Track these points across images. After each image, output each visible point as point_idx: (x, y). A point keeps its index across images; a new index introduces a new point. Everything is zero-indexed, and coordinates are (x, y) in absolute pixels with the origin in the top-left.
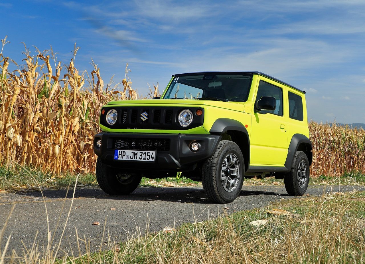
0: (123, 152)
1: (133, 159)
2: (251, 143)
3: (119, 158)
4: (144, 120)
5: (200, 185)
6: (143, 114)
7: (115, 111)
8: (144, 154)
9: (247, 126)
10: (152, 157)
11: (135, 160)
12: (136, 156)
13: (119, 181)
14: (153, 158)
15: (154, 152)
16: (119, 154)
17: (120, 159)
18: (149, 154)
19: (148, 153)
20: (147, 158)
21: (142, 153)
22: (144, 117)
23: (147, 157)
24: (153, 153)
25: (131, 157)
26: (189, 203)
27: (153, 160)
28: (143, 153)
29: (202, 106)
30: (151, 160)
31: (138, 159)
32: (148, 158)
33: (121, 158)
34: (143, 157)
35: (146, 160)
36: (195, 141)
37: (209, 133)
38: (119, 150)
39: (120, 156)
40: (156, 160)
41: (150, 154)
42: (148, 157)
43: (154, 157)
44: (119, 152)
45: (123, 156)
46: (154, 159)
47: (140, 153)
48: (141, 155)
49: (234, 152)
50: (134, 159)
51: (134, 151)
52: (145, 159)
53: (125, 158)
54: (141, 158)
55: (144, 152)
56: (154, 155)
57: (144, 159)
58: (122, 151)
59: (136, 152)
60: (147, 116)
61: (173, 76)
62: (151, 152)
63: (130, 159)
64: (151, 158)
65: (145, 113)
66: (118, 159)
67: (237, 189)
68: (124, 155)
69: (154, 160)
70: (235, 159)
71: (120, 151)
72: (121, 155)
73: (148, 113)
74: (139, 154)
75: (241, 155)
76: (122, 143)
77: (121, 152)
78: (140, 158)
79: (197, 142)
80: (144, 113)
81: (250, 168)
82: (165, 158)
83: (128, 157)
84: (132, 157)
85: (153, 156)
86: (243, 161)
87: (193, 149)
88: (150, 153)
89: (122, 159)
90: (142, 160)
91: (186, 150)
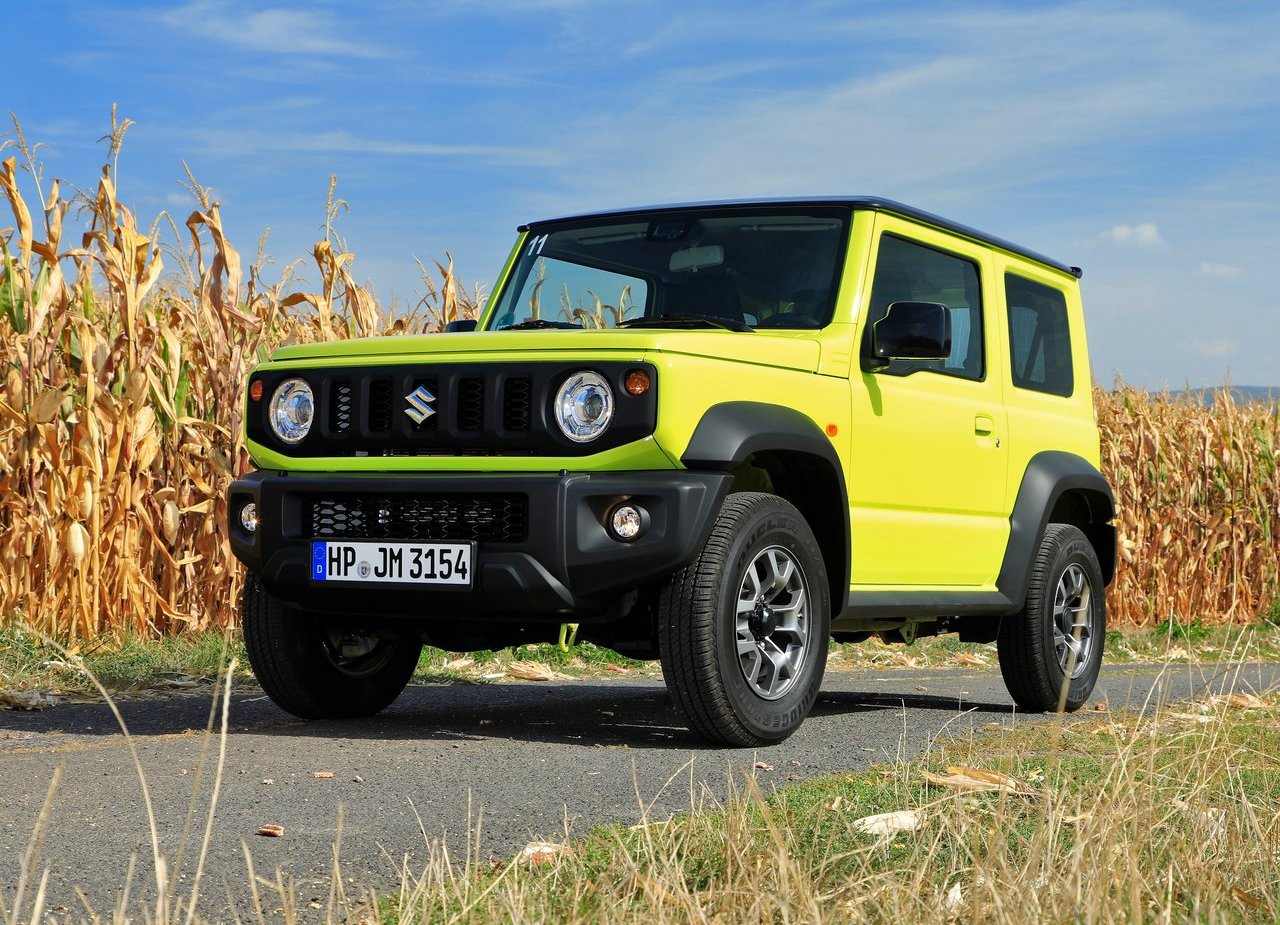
0: (346, 550)
1: (386, 579)
2: (851, 498)
3: (331, 574)
4: (419, 419)
5: (651, 674)
6: (414, 394)
7: (302, 387)
8: (427, 556)
9: (832, 429)
10: (460, 567)
11: (395, 579)
12: (396, 566)
13: (332, 662)
14: (463, 571)
15: (466, 548)
16: (332, 560)
17: (334, 577)
18: (446, 556)
19: (443, 552)
20: (441, 572)
21: (419, 551)
22: (419, 407)
23: (440, 568)
24: (461, 552)
25: (376, 569)
26: (613, 747)
27: (464, 577)
28: (424, 552)
29: (649, 357)
30: (456, 579)
31: (407, 578)
32: (445, 573)
33: (339, 574)
34: (426, 570)
35: (439, 580)
36: (625, 498)
37: (682, 466)
38: (329, 544)
39: (335, 564)
40: (476, 577)
41: (452, 557)
42: (445, 568)
43: (468, 567)
44: (331, 549)
45: (347, 565)
46: (468, 575)
47: (413, 550)
48: (416, 561)
49: (782, 539)
50: (391, 575)
51: (387, 546)
52: (432, 575)
53: (353, 575)
54: (416, 572)
55: (425, 548)
56: (466, 558)
57: (427, 576)
58: (343, 545)
59: (396, 547)
60: (431, 405)
61: (522, 229)
62: (455, 548)
63: (372, 578)
64: (457, 571)
65: (421, 390)
66: (328, 578)
67: (801, 687)
68: (350, 560)
69: (467, 581)
70: (790, 566)
71: (334, 545)
72: (338, 560)
73: (432, 390)
74: (408, 558)
75: (813, 549)
76: (337, 512)
77: (339, 549)
78: (412, 571)
79: (636, 501)
80: (418, 392)
81: (851, 602)
82: (512, 571)
83: (364, 570)
84: (381, 570)
85: (464, 563)
86: (822, 572)
87: (618, 530)
88: (449, 551)
89: (342, 577)
90: (422, 580)
91: (592, 534)
